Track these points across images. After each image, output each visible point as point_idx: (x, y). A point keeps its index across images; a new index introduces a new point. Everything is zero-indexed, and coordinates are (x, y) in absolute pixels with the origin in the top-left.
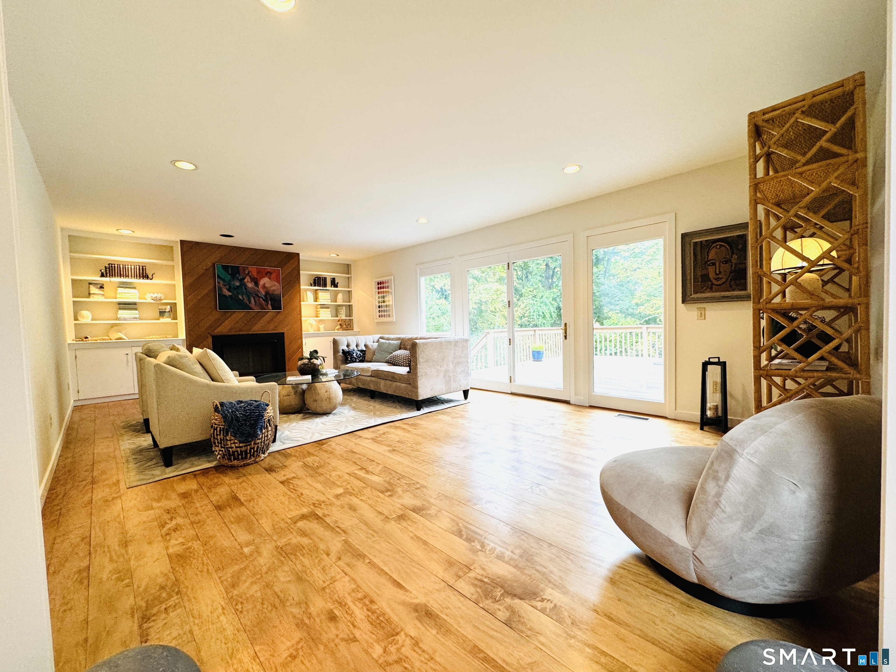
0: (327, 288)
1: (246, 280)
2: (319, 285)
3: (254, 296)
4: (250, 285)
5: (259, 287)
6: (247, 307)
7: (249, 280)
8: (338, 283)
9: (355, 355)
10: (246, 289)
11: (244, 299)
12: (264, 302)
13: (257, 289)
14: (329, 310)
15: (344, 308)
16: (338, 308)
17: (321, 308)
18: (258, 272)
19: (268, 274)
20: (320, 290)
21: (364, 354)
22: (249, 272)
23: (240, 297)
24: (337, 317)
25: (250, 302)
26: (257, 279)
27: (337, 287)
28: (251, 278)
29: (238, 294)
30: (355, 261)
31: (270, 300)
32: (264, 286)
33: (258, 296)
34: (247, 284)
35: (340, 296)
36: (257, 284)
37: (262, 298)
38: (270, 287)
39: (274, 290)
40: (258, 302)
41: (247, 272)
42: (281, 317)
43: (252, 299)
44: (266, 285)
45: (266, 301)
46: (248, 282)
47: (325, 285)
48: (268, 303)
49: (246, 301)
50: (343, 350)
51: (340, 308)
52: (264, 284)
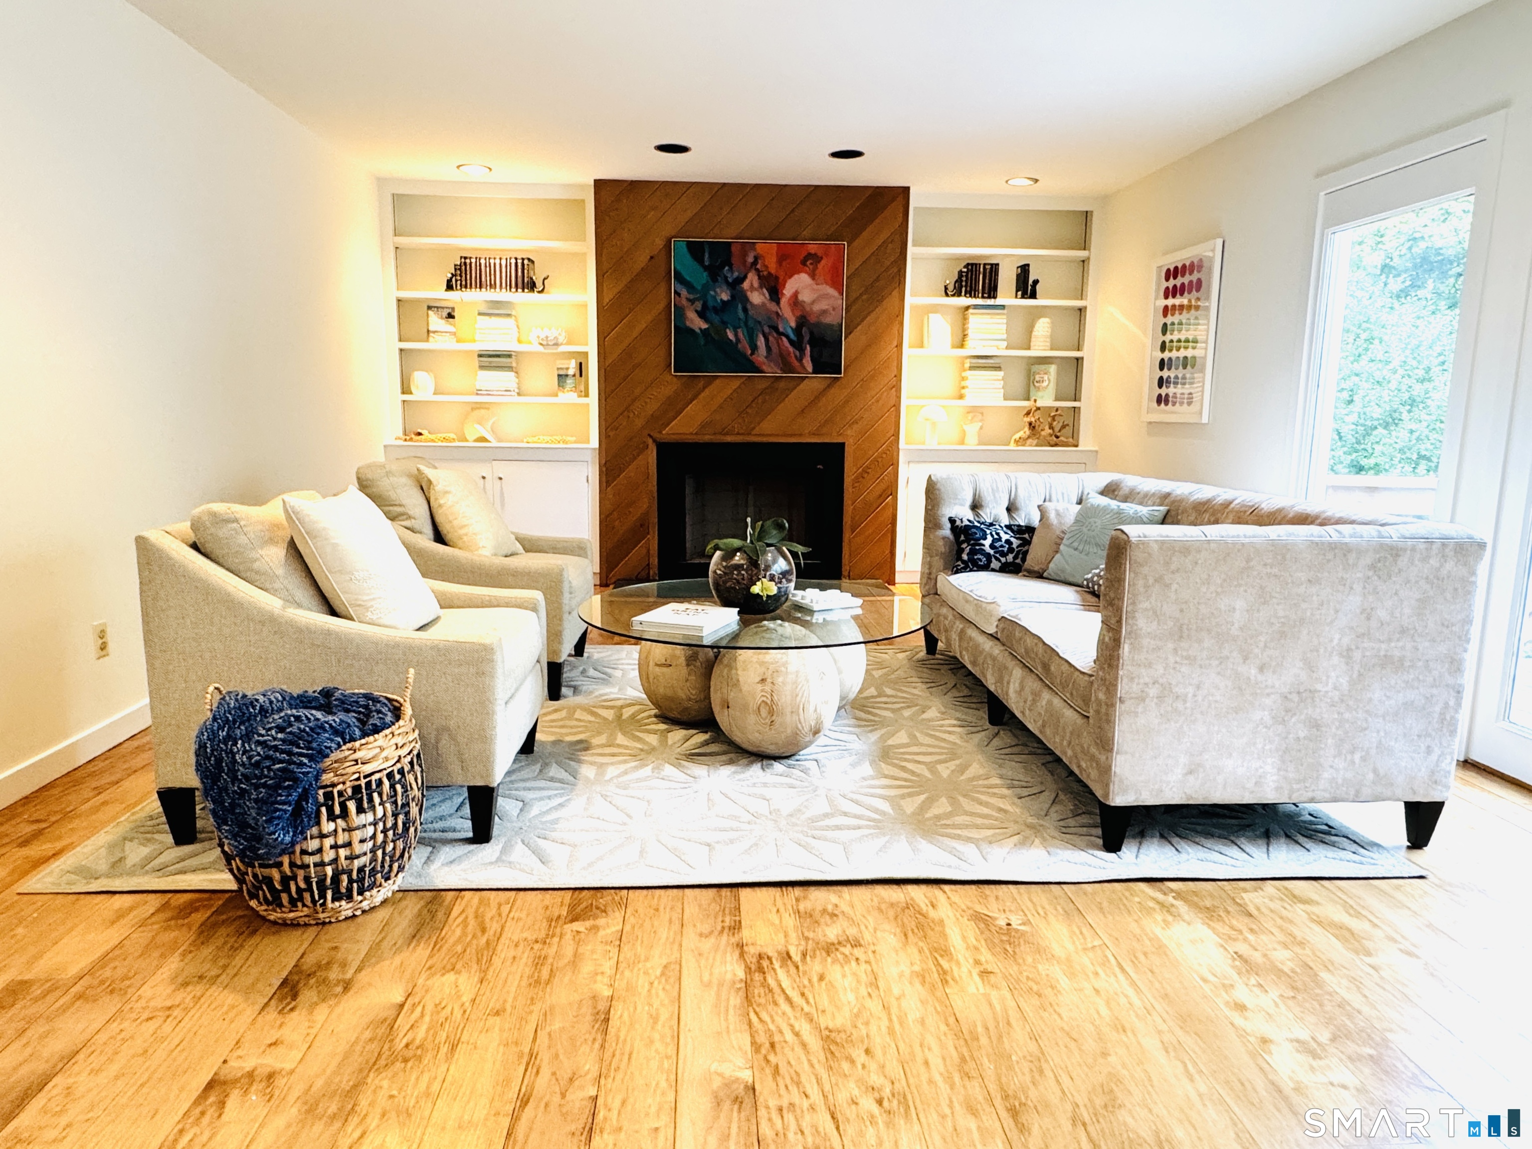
0: (999, 301)
1: (746, 285)
2: (971, 292)
4: (757, 298)
6: (743, 364)
7: (756, 284)
8: (1036, 282)
11: (738, 340)
13: (773, 307)
14: (1000, 374)
15: (1053, 369)
16: (1035, 368)
17: (972, 368)
18: (782, 258)
19: (809, 263)
20: (976, 307)
21: (1026, 543)
22: (756, 259)
23: (731, 335)
24: (1028, 399)
25: (754, 348)
27: (1033, 296)
28: (760, 277)
30: (1105, 199)
31: (810, 342)
32: (795, 301)
33: (776, 329)
34: (749, 293)
35: (1043, 327)
36: (775, 294)
37: (787, 337)
38: (813, 302)
39: (824, 312)
40: (775, 349)
41: (750, 259)
42: (837, 394)
43: (761, 342)
44: (800, 297)
45: (798, 345)
46: (752, 288)
47: (991, 291)
49: (744, 346)
50: (952, 521)
51: (1041, 367)
52: (796, 295)
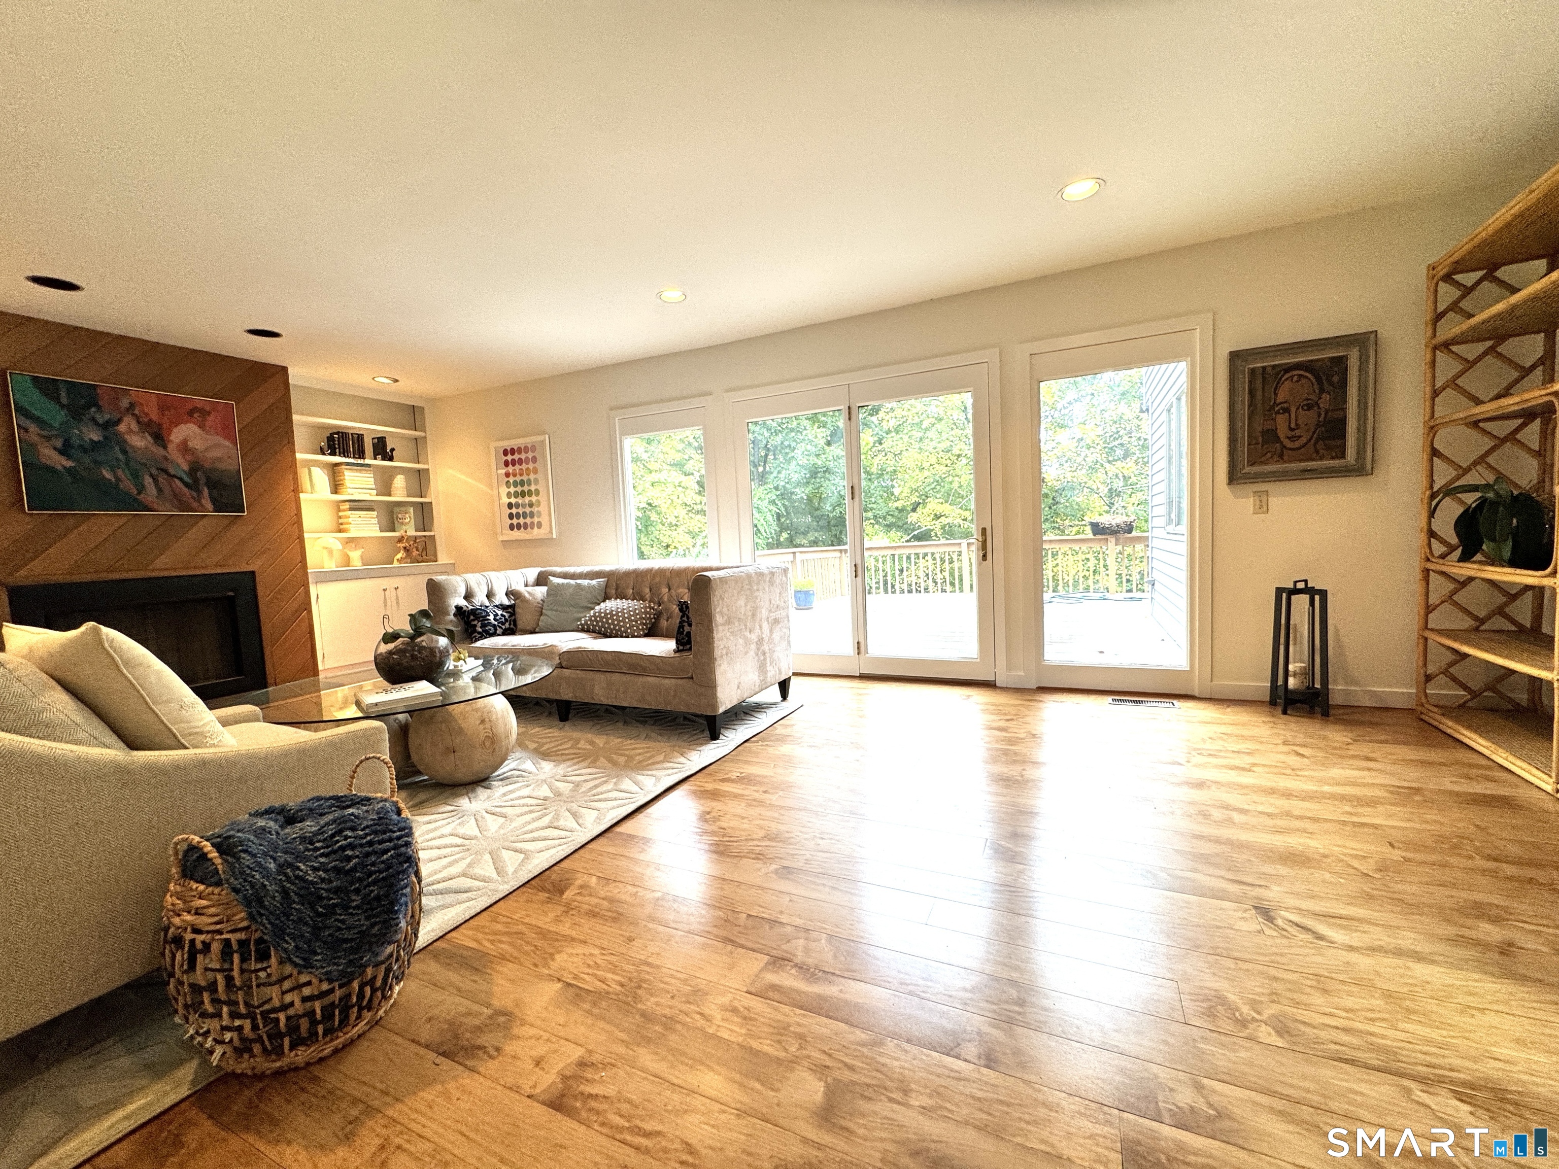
0: (367, 461)
1: (122, 427)
2: (345, 453)
3: (154, 471)
4: (139, 442)
5: (171, 447)
6: (134, 503)
7: (134, 426)
8: (392, 450)
9: (491, 617)
10: (124, 452)
11: (118, 479)
12: (185, 490)
13: (161, 451)
14: (375, 513)
15: (411, 510)
16: (396, 509)
17: (351, 509)
18: (163, 406)
19: (196, 414)
20: (348, 464)
21: (513, 614)
22: (132, 406)
23: (108, 475)
24: (393, 530)
25: (141, 489)
26: (160, 425)
27: (391, 459)
28: (139, 422)
29: (98, 463)
30: (433, 400)
31: (207, 484)
32: (184, 448)
33: (165, 471)
34: (127, 437)
35: (399, 482)
36: (160, 438)
37: (181, 479)
38: (206, 450)
39: (219, 459)
40: (167, 491)
41: (125, 403)
42: (240, 531)
43: (148, 481)
44: (190, 444)
45: (194, 486)
46: (131, 431)
47: (361, 454)
48: (199, 492)
49: (128, 485)
50: (457, 607)
51: (403, 509)
52: (185, 442)
